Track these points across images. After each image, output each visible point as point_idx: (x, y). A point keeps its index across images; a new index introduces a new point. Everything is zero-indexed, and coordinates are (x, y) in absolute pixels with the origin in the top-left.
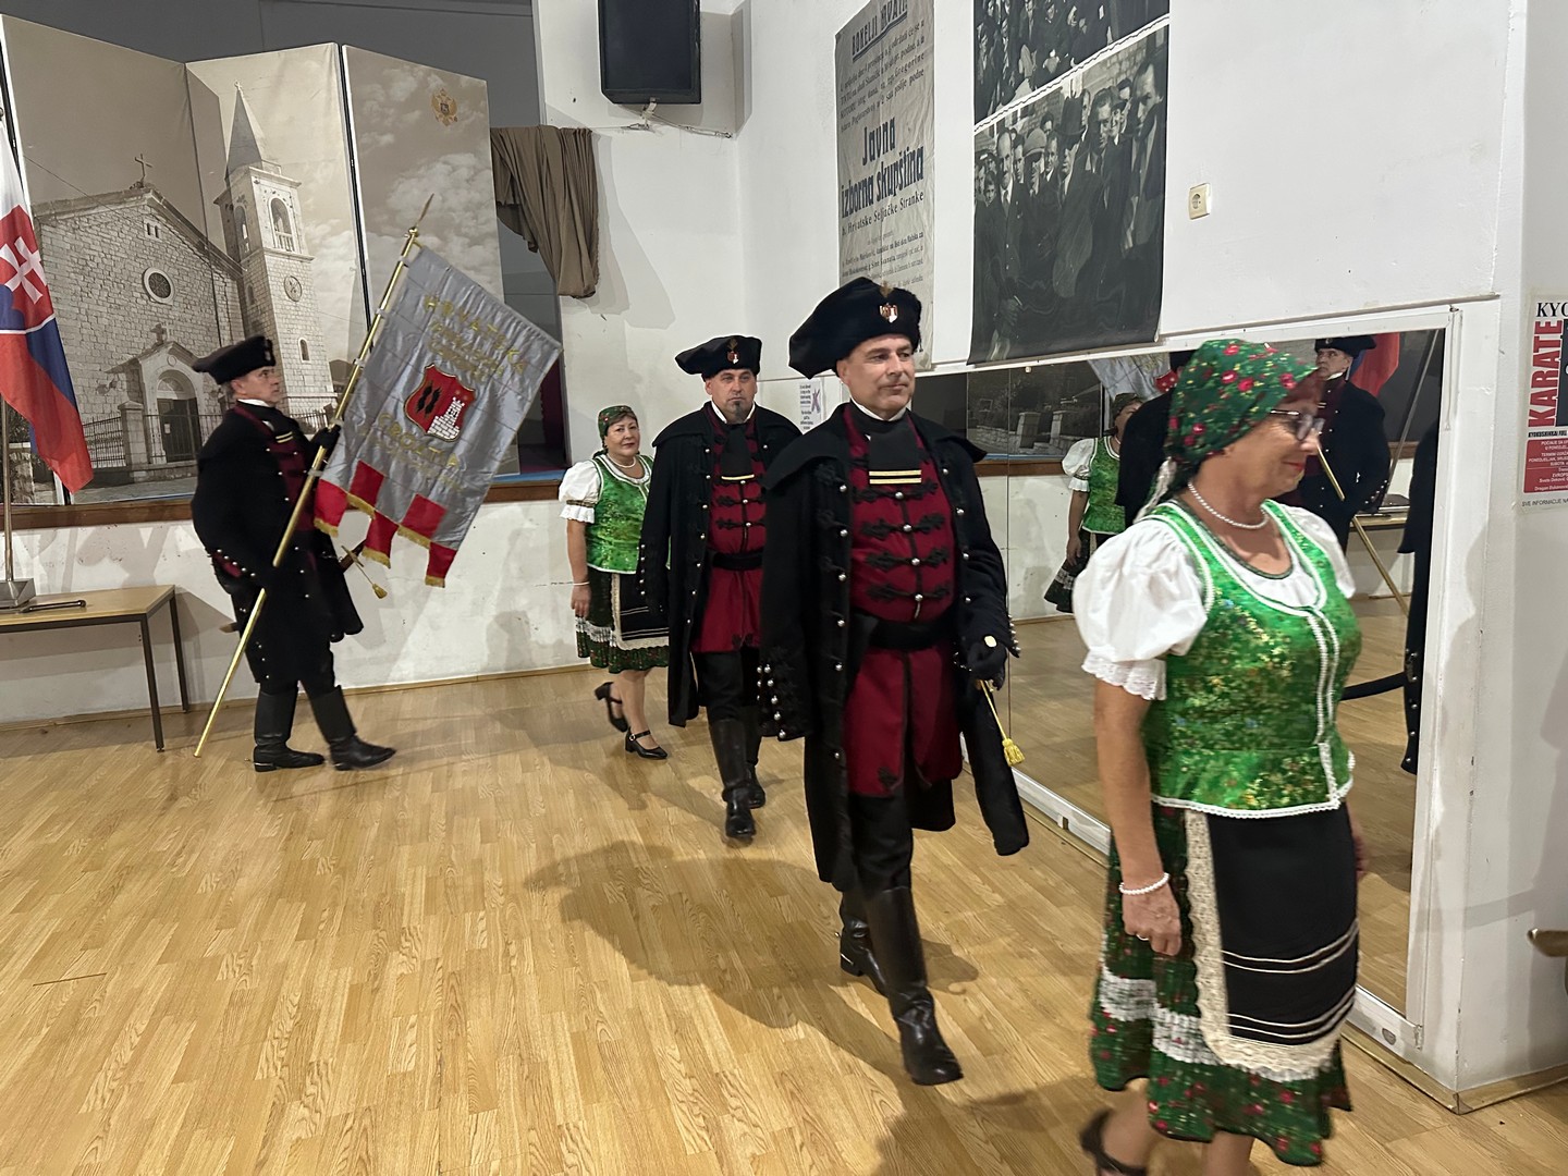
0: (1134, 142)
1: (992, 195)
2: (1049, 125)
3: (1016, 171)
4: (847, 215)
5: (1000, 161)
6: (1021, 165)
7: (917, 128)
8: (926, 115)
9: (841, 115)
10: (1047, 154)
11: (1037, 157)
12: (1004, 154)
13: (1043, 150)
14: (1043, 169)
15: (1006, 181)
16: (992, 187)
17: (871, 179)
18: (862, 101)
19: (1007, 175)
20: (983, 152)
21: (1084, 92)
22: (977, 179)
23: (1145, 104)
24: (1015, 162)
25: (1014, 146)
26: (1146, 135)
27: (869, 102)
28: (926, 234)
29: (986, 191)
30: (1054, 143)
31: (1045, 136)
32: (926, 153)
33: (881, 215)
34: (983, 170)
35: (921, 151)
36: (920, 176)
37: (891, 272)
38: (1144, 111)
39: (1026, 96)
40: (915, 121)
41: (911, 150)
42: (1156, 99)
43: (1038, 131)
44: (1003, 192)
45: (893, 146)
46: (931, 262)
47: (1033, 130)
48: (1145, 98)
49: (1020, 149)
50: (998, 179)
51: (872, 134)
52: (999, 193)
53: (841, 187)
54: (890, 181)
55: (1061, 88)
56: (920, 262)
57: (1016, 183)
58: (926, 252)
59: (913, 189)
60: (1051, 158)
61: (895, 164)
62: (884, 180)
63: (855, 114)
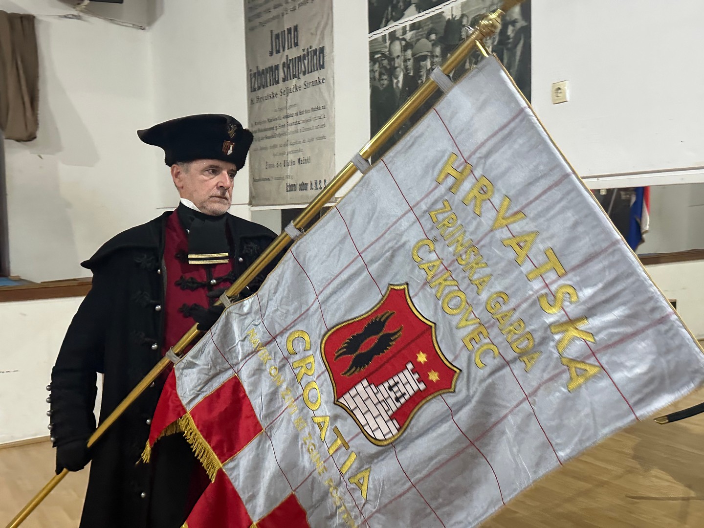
1: (386, 82)
2: (433, 37)
3: (406, 68)
5: (391, 59)
6: (410, 64)
7: (319, 32)
8: (326, 24)
10: (433, 56)
11: (424, 58)
12: (395, 55)
13: (429, 54)
14: (429, 66)
15: (397, 73)
16: (385, 77)
17: (277, 67)
19: (398, 69)
20: (377, 53)
21: (463, 16)
22: (372, 71)
23: (514, 26)
24: (405, 61)
25: (405, 49)
26: (515, 46)
27: (274, 12)
28: (327, 107)
29: (380, 79)
31: (430, 44)
32: (327, 51)
33: (287, 92)
35: (322, 50)
36: (322, 67)
37: (296, 132)
38: (513, 31)
39: (412, 16)
40: (317, 28)
41: (314, 48)
42: (521, 23)
43: (424, 41)
44: (395, 81)
45: (296, 44)
46: (332, 127)
47: (419, 39)
48: (514, 23)
49: (409, 52)
50: (391, 72)
51: (277, 36)
52: (391, 81)
53: (249, 70)
54: (293, 69)
55: (443, 12)
56: (323, 126)
57: (406, 76)
58: (329, 119)
59: (316, 75)
60: (436, 60)
61: (299, 58)
62: (289, 67)
63: (261, 20)
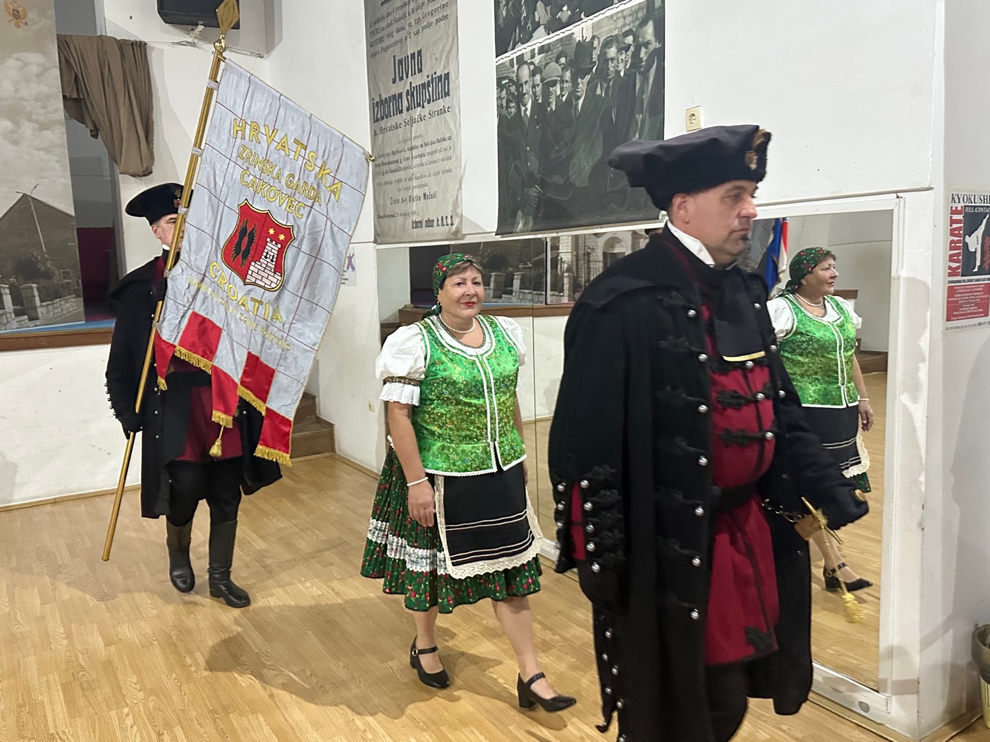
0: (638, 75)
1: (513, 110)
2: (563, 60)
3: (534, 93)
4: (378, 120)
5: (519, 85)
6: (539, 90)
7: (444, 58)
8: (451, 49)
9: (370, 45)
10: (562, 82)
11: (554, 83)
12: (523, 80)
13: (559, 79)
14: (559, 93)
15: (525, 100)
16: (513, 105)
17: (400, 95)
18: (390, 35)
19: (526, 96)
20: (504, 78)
21: (593, 37)
22: (499, 98)
23: (646, 48)
24: (534, 87)
25: (533, 74)
26: (648, 71)
27: (397, 37)
28: (453, 138)
29: (508, 107)
30: (568, 75)
31: (560, 68)
32: (452, 77)
33: (412, 122)
34: (504, 92)
35: (447, 76)
36: (447, 94)
37: (422, 165)
38: (646, 53)
39: (541, 38)
40: (442, 52)
41: (438, 74)
42: (655, 45)
43: (553, 64)
44: (523, 108)
45: (420, 71)
46: (459, 158)
47: (548, 63)
48: (647, 44)
49: (538, 77)
50: (519, 99)
51: (400, 62)
52: (519, 109)
53: (371, 99)
54: (417, 97)
55: (573, 34)
56: (449, 158)
57: (535, 103)
58: (454, 151)
59: (441, 103)
60: (565, 85)
61: (423, 85)
62: (412, 95)
63: (384, 45)
